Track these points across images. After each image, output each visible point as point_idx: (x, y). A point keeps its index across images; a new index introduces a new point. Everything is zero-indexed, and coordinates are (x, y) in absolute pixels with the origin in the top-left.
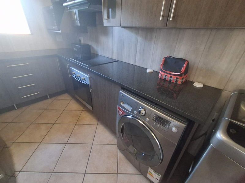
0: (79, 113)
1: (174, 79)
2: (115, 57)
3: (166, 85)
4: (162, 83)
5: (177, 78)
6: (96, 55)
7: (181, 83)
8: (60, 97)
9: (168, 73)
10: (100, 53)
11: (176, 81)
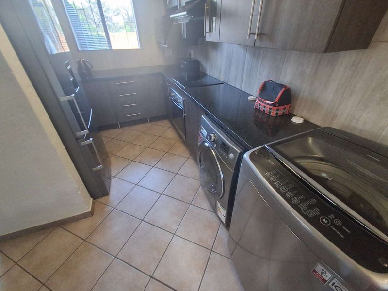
0: (173, 142)
1: (267, 109)
2: (222, 79)
3: (260, 116)
4: (257, 114)
5: (270, 109)
6: (205, 74)
7: (275, 115)
8: (159, 123)
9: (263, 102)
10: (208, 73)
11: (270, 112)
